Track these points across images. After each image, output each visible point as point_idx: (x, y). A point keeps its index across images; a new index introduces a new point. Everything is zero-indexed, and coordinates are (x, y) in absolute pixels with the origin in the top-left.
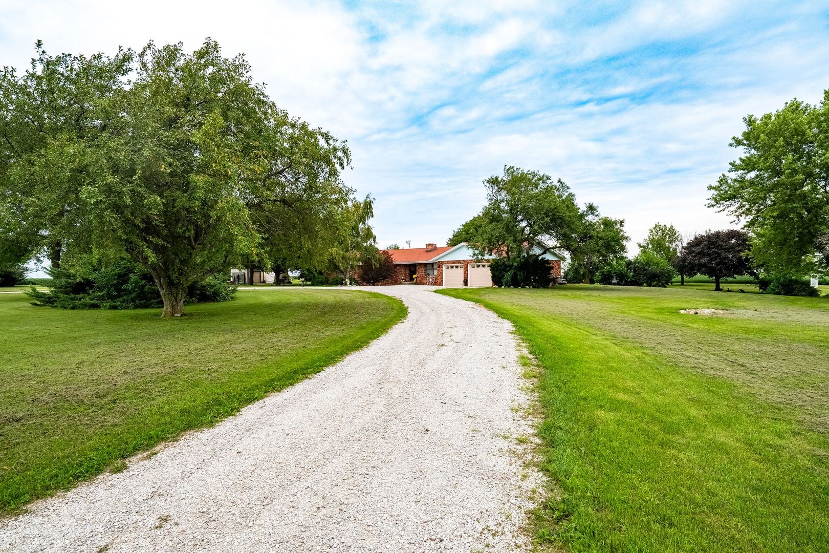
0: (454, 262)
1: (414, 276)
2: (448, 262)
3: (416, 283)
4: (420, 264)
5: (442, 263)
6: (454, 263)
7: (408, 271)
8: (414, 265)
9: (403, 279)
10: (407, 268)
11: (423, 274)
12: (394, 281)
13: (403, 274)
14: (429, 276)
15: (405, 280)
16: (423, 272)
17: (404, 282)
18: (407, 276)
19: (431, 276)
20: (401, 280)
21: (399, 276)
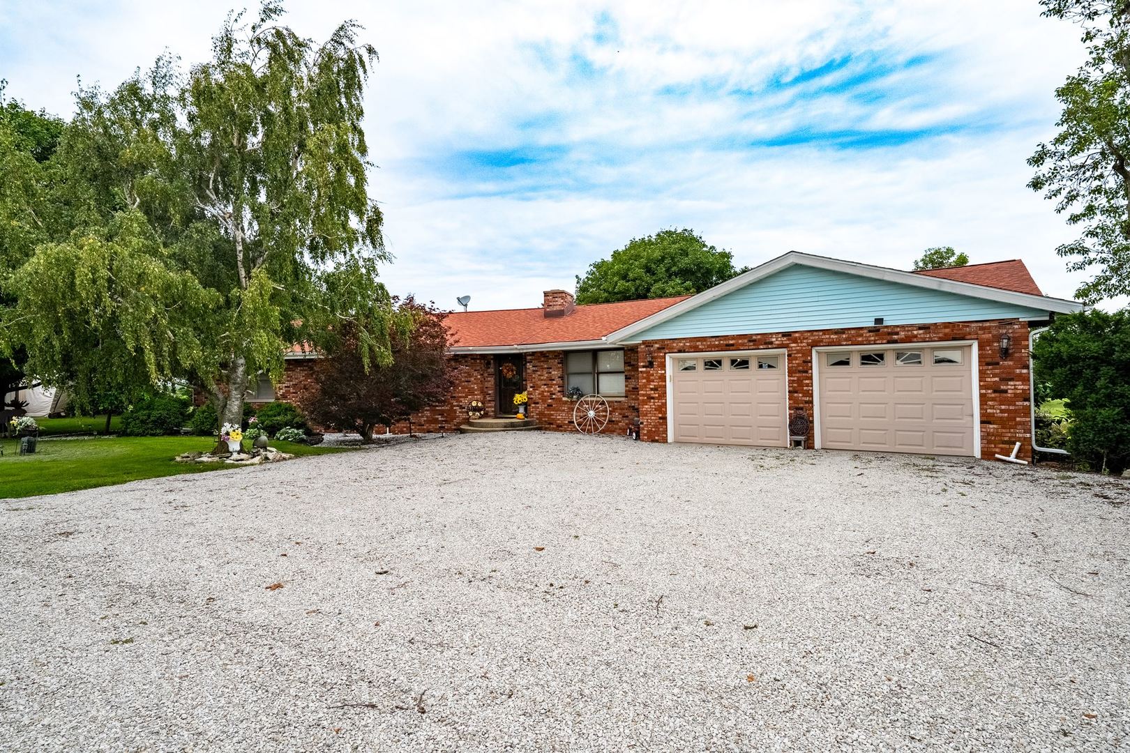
0: (726, 343)
1: (519, 398)
2: (695, 344)
3: (526, 426)
4: (543, 356)
5: (666, 346)
6: (728, 347)
7: (491, 382)
8: (518, 360)
9: (476, 409)
10: (489, 370)
11: (555, 389)
12: (442, 415)
13: (476, 390)
14: (582, 399)
15: (482, 412)
16: (554, 382)
17: (480, 418)
18: (488, 399)
19: (592, 399)
20: (468, 413)
21: (461, 397)
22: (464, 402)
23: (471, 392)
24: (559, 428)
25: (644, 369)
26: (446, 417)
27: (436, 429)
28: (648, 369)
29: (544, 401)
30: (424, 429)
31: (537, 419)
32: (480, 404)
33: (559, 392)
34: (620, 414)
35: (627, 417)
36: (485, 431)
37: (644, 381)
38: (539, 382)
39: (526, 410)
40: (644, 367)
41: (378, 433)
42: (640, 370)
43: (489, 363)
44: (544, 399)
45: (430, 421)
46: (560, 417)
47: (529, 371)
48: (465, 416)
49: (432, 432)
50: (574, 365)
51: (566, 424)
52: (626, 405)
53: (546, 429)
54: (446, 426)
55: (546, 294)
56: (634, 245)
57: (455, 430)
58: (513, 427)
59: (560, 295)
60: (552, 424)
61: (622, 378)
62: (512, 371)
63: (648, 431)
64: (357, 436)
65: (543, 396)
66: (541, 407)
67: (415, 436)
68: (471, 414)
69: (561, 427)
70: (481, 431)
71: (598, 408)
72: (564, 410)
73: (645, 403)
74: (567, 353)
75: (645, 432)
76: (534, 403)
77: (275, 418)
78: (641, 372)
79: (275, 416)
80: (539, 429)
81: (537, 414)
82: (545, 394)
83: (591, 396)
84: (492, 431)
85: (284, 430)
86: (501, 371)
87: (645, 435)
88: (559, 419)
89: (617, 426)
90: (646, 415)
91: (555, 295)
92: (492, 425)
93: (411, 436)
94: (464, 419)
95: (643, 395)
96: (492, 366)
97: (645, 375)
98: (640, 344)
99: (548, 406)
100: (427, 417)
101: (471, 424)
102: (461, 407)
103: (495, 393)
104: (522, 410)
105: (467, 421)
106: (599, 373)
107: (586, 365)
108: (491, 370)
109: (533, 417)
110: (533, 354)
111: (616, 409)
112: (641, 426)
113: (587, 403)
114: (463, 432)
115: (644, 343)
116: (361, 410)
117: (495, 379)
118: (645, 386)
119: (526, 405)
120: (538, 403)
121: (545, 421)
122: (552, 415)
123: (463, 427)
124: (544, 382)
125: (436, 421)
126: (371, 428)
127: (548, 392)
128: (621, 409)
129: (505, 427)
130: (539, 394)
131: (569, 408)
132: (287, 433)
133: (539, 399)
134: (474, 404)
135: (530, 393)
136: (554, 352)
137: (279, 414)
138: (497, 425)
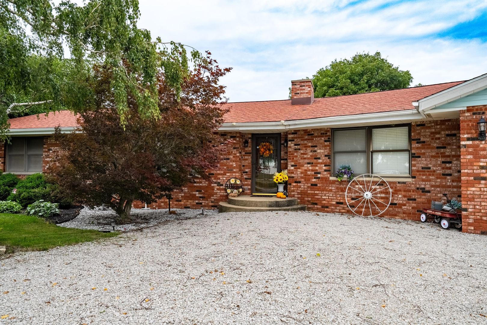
3: (289, 206)
4: (307, 134)
7: (248, 160)
8: (275, 140)
9: (234, 187)
10: (246, 149)
11: (321, 168)
12: (199, 191)
13: (235, 168)
14: (355, 179)
15: (241, 190)
16: (320, 161)
17: (239, 195)
18: (245, 177)
19: (368, 179)
20: (225, 190)
21: (219, 174)
22: (222, 179)
23: (230, 169)
24: (325, 208)
25: (470, 143)
26: (204, 193)
27: (193, 205)
28: (477, 142)
29: (307, 180)
30: (181, 205)
31: (298, 198)
32: (238, 182)
33: (325, 171)
34: (405, 196)
35: (415, 200)
36: (250, 211)
37: (469, 157)
38: (301, 161)
39: (285, 188)
40: (468, 139)
41: (137, 207)
42: (463, 143)
43: (246, 142)
44: (307, 178)
45: (186, 198)
46: (326, 197)
47: (290, 150)
48: (223, 193)
49: (189, 208)
50: (341, 143)
51: (333, 205)
52: (413, 187)
53: (309, 209)
54: (204, 202)
55: (293, 83)
56: (334, 65)
57: (212, 206)
58: (277, 206)
59: (308, 84)
60: (316, 204)
61: (405, 157)
62: (269, 150)
63: (476, 220)
64: (110, 212)
65: (306, 175)
66: (303, 186)
67: (174, 213)
68: (229, 191)
69: (327, 207)
70: (246, 211)
71: (375, 190)
72: (331, 190)
73: (470, 184)
74: (334, 130)
75: (471, 221)
76: (296, 182)
77: (33, 190)
78: (465, 146)
79: (33, 188)
80: (303, 209)
81: (298, 194)
82: (309, 173)
83: (366, 176)
84: (258, 210)
85: (36, 203)
86: (258, 151)
87: (470, 224)
88: (324, 200)
89: (399, 210)
90: (472, 199)
91: (303, 84)
92: (256, 204)
93: (171, 213)
94: (221, 196)
95: (468, 175)
96: (250, 144)
97: (470, 150)
98: (464, 112)
99: (312, 185)
100: (185, 193)
101: (231, 202)
102: (219, 184)
103: (252, 171)
104: (281, 188)
105: (226, 198)
106: (372, 152)
107: (359, 144)
108: (249, 149)
109: (294, 196)
110: (295, 132)
111: (400, 190)
112: (464, 213)
113: (362, 183)
114: (222, 210)
115: (469, 109)
116: (116, 183)
117: (252, 158)
118: (471, 163)
119: (286, 184)
120: (300, 182)
121: (308, 201)
122: (317, 194)
123: (222, 204)
124: (307, 161)
125: (193, 197)
126: (129, 204)
127: (312, 170)
128: (405, 191)
129: (270, 206)
130: (301, 173)
131: (337, 188)
132: (39, 207)
133: (302, 178)
134: (232, 181)
135: (290, 172)
136: (321, 129)
137: (38, 186)
138: (262, 204)
